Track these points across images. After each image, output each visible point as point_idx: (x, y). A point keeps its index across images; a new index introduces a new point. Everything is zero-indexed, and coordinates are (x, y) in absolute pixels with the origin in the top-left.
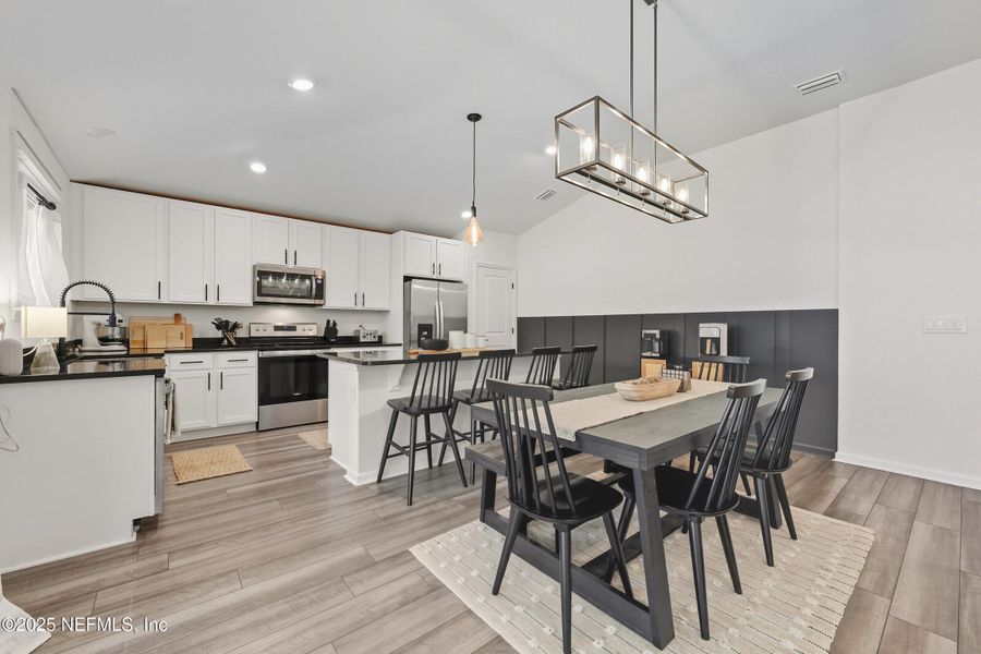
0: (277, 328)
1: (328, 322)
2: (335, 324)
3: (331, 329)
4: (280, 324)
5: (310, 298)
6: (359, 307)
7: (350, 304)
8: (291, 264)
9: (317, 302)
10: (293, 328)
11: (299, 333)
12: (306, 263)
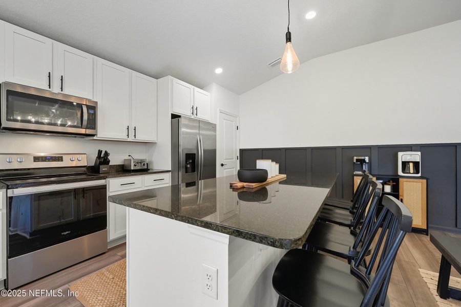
0: (36, 159)
1: (100, 152)
2: (107, 154)
3: (103, 159)
4: (42, 154)
5: (81, 128)
6: (131, 139)
7: (122, 136)
8: (56, 89)
9: (89, 131)
10: (60, 159)
11: (66, 163)
12: (76, 91)
